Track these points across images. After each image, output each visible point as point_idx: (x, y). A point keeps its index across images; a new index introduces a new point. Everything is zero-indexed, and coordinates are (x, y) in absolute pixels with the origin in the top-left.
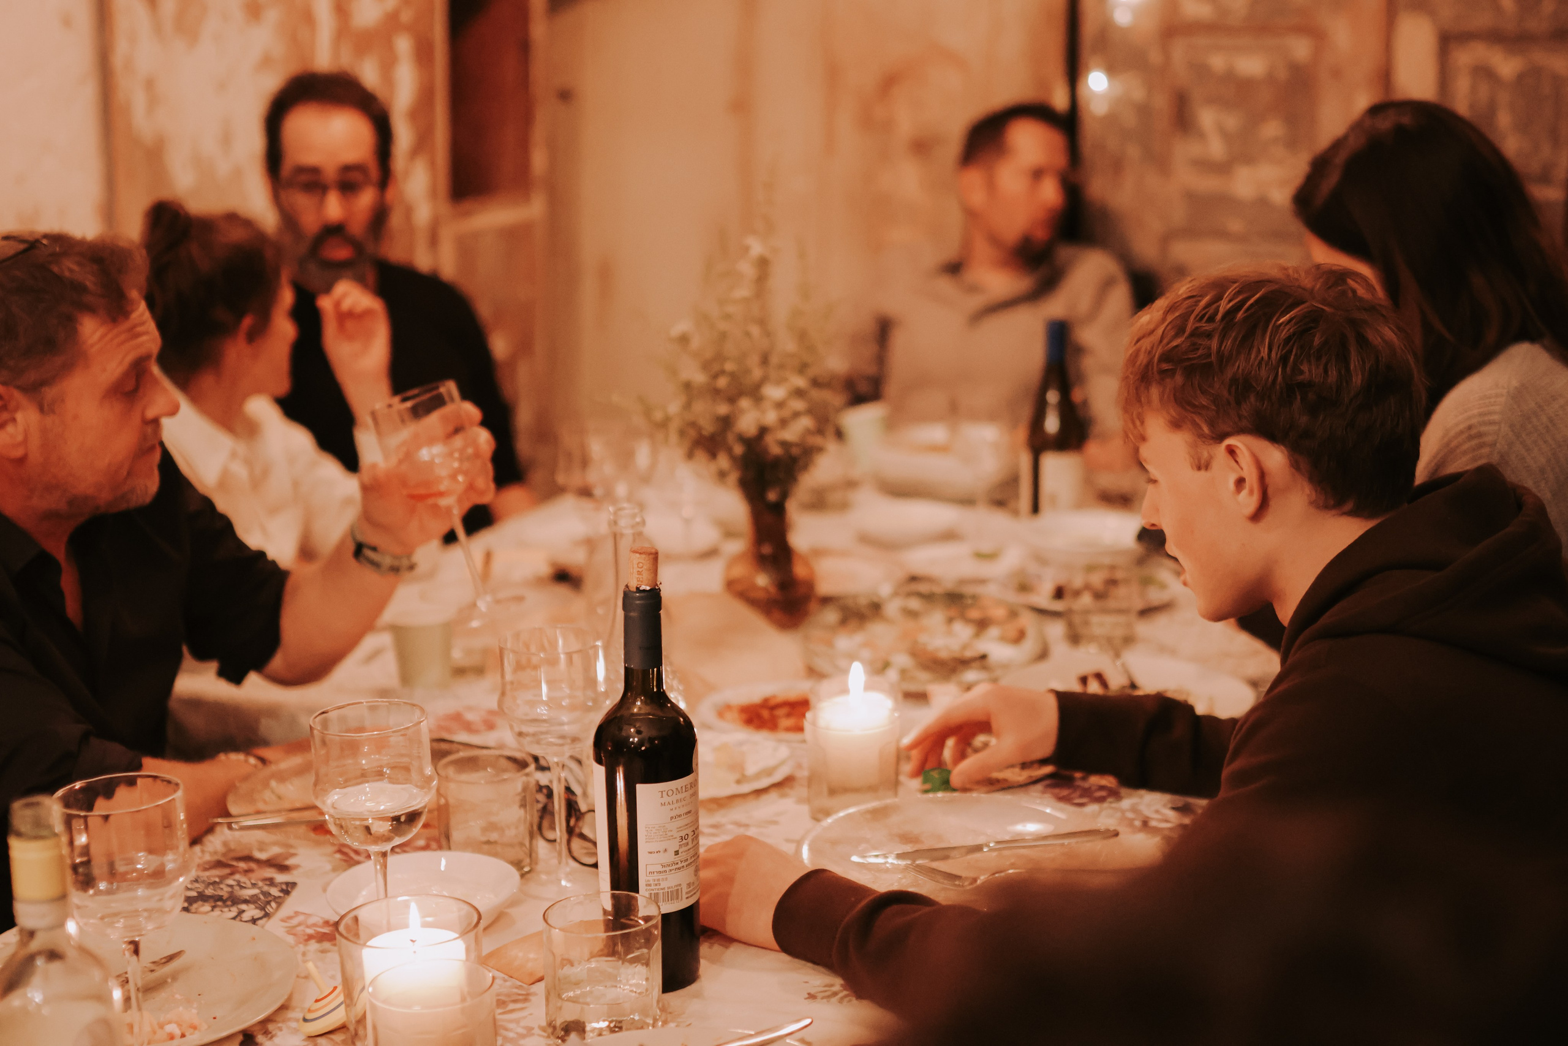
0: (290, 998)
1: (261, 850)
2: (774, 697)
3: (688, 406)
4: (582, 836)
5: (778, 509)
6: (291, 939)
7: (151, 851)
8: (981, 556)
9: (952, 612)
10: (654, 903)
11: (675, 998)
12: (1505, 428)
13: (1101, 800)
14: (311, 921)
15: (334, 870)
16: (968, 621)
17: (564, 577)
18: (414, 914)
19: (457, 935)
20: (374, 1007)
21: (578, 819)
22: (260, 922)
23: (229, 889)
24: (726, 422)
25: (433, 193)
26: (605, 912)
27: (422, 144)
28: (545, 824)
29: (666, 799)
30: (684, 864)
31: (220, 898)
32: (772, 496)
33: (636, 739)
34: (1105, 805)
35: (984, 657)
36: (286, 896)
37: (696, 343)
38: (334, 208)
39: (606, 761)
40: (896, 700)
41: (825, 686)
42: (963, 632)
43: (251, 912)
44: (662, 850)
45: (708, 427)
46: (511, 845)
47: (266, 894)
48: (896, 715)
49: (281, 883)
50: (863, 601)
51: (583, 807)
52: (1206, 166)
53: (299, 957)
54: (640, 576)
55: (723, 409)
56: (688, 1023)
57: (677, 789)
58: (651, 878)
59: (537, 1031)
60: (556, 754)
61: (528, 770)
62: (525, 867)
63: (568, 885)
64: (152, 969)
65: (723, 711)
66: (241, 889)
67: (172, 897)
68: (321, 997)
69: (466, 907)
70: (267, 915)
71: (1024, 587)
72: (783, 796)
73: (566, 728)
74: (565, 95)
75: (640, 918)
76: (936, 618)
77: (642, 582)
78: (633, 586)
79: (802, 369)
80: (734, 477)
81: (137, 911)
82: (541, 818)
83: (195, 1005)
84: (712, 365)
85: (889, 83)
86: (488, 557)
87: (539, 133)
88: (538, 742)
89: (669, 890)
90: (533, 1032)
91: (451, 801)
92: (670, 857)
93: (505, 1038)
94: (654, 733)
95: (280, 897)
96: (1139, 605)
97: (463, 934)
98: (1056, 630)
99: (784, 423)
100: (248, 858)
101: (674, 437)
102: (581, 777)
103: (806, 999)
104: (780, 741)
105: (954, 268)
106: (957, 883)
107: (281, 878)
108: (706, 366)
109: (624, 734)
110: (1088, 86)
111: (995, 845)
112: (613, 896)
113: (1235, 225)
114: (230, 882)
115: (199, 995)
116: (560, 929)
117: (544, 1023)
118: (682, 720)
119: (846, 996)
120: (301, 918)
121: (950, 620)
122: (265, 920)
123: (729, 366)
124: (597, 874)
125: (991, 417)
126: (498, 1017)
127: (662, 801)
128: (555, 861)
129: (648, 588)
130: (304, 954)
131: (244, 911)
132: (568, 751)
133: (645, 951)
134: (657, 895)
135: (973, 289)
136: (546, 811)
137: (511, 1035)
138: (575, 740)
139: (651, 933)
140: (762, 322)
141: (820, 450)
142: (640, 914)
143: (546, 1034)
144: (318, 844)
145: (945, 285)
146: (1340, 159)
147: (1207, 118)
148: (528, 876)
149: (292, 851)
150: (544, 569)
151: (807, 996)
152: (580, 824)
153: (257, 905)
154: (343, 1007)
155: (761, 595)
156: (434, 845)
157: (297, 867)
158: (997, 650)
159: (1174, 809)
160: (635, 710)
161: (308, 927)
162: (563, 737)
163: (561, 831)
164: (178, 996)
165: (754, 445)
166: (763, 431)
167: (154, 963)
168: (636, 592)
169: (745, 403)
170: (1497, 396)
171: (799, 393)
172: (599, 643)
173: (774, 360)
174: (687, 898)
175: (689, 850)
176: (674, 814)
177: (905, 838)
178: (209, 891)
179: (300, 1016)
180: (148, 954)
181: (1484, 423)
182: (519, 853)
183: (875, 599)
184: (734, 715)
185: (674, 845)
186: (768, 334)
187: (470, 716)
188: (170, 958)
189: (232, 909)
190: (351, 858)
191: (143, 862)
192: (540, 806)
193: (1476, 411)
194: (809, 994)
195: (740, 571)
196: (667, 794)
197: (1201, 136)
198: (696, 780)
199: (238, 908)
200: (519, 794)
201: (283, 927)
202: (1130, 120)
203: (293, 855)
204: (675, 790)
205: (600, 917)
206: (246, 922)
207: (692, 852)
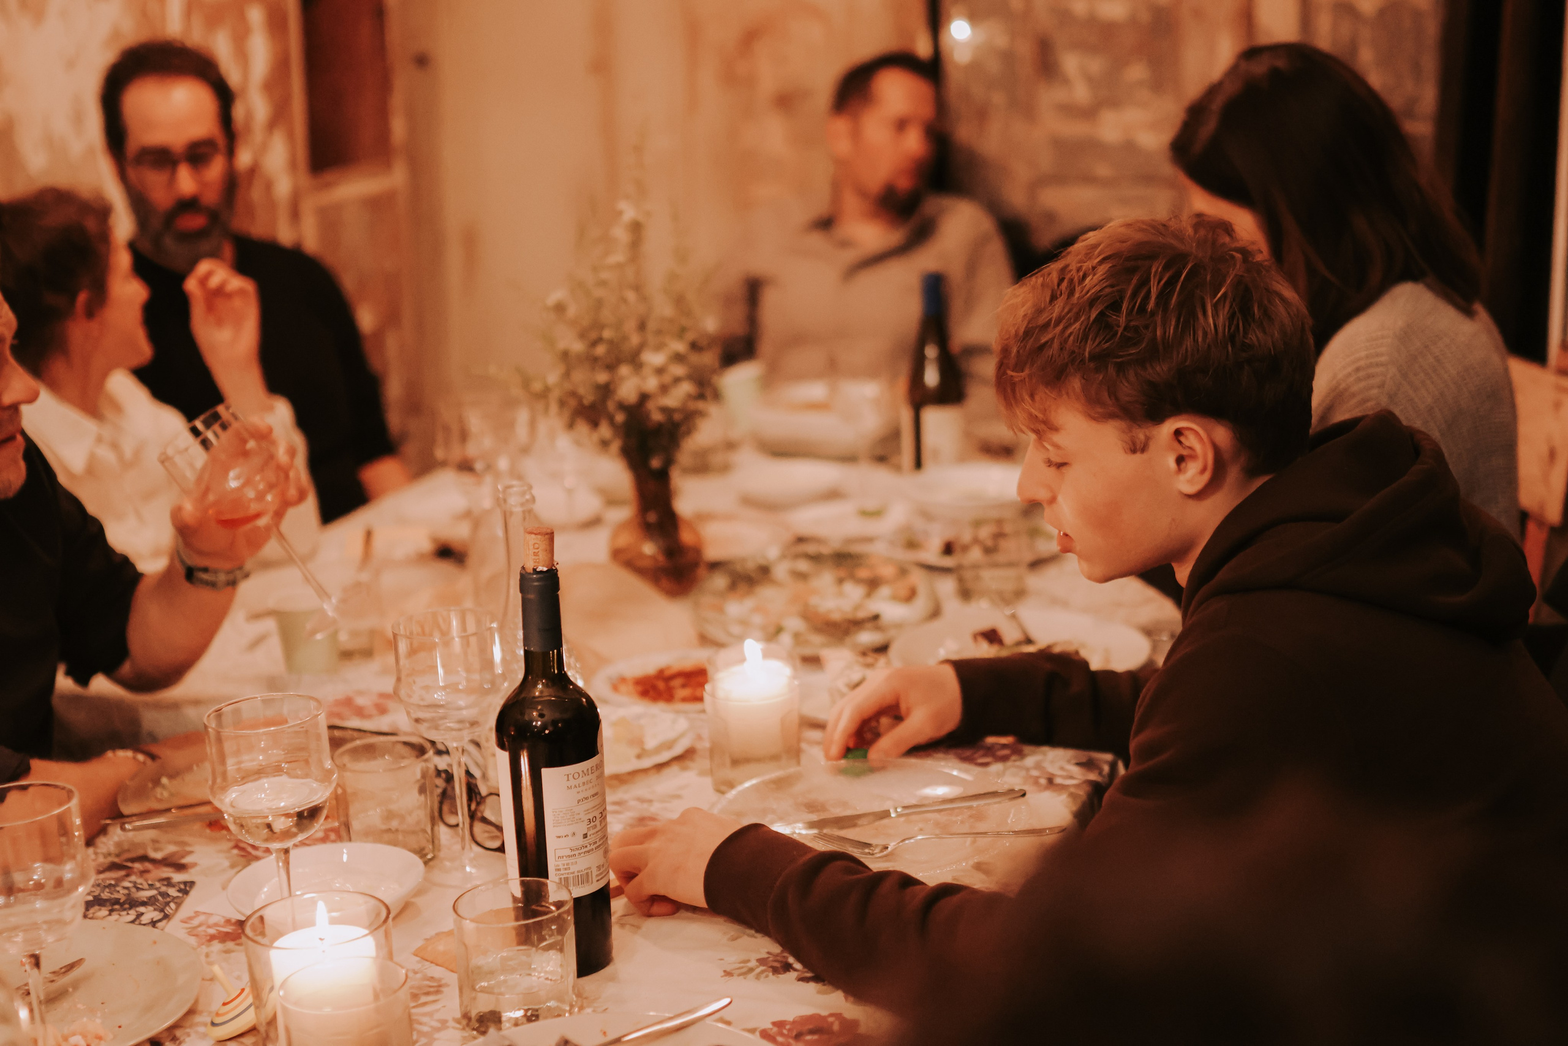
0: (196, 1002)
1: (156, 850)
2: (668, 668)
3: (567, 375)
4: (484, 820)
5: (663, 476)
6: (193, 941)
7: (47, 859)
8: (866, 514)
9: (842, 573)
10: (565, 888)
11: (590, 982)
12: (1393, 370)
13: (1004, 759)
14: (213, 920)
15: (232, 866)
16: (858, 581)
17: (447, 552)
18: (322, 912)
19: (366, 932)
20: (285, 1010)
21: (478, 804)
22: (159, 925)
23: (126, 892)
24: (606, 390)
25: (293, 165)
26: (515, 899)
27: (279, 116)
28: (445, 808)
29: (572, 782)
30: (593, 847)
31: (117, 902)
32: (656, 463)
33: (539, 723)
34: (1009, 763)
35: (876, 617)
36: (185, 896)
37: (572, 311)
38: (186, 182)
39: (509, 745)
40: (794, 668)
41: (723, 655)
42: (854, 592)
43: (150, 914)
44: (570, 834)
45: (589, 398)
46: (414, 832)
47: (165, 895)
48: (796, 682)
49: (179, 883)
50: (751, 565)
51: (484, 790)
52: (1070, 110)
53: (203, 958)
54: (537, 557)
55: (602, 377)
56: (605, 1008)
57: (583, 771)
58: (559, 863)
59: (451, 1023)
60: (455, 739)
61: (426, 756)
62: (428, 855)
63: (473, 871)
64: (52, 979)
65: (617, 684)
66: (138, 891)
67: (73, 906)
68: (228, 1000)
69: (373, 902)
70: (166, 917)
71: (912, 544)
72: (685, 769)
73: (465, 712)
74: (422, 61)
75: (551, 904)
76: (826, 579)
77: (538, 562)
78: (530, 567)
79: (681, 332)
80: (616, 446)
81: (36, 924)
82: (441, 803)
83: (99, 1014)
84: (591, 334)
85: (750, 38)
86: (369, 535)
87: (398, 100)
88: (437, 728)
89: (579, 874)
90: (448, 1024)
91: (349, 790)
92: (579, 841)
93: (421, 1033)
94: (557, 715)
95: (178, 897)
96: (1029, 557)
97: (373, 929)
98: (947, 586)
99: (664, 389)
100: (144, 858)
101: (554, 408)
102: (480, 760)
103: (722, 977)
104: (678, 712)
105: (826, 224)
106: (867, 851)
107: (178, 877)
108: (582, 336)
109: (527, 718)
110: (951, 34)
111: (902, 811)
112: (523, 883)
113: (1103, 170)
114: (126, 884)
115: (102, 1003)
116: (472, 920)
117: (458, 1015)
118: (584, 700)
119: (762, 972)
120: (202, 918)
121: (840, 581)
122: (164, 922)
123: (607, 334)
124: (505, 860)
125: (870, 372)
126: (413, 1011)
127: (569, 784)
128: (458, 847)
129: (545, 569)
130: (207, 955)
131: (142, 914)
132: (467, 735)
133: (559, 938)
134: (567, 879)
135: (845, 244)
136: (446, 796)
137: (425, 1029)
138: (474, 724)
139: (564, 921)
140: (637, 288)
141: (701, 414)
142: (551, 900)
143: (460, 1027)
144: (214, 840)
145: (816, 240)
146: (1217, 105)
147: (1071, 63)
148: (431, 863)
149: (188, 849)
150: (427, 546)
151: (723, 974)
152: (482, 807)
153: (156, 907)
154: (252, 1009)
155: (646, 563)
156: (333, 836)
157: (194, 865)
158: (890, 610)
159: (1078, 764)
160: (537, 694)
161: (209, 927)
162: (461, 721)
163: (463, 815)
164: (79, 1006)
165: (636, 412)
166: (644, 397)
167: (54, 973)
168: (533, 574)
169: (624, 370)
170: (1383, 337)
171: (678, 358)
172: (494, 625)
173: (652, 325)
174: (598, 881)
175: (597, 832)
176: (580, 796)
177: (811, 807)
178: (106, 895)
179: (208, 1020)
180: (47, 965)
181: (1371, 365)
182: (423, 841)
183: (763, 562)
184: (631, 688)
185: (583, 828)
186: (644, 298)
187: (360, 701)
188: (71, 967)
189: (130, 912)
190: (249, 853)
191: (39, 872)
192: (439, 791)
193: (1363, 354)
194: (725, 971)
195: (626, 539)
196: (574, 778)
197: (1066, 81)
198: (602, 761)
199: (137, 912)
200: (418, 781)
201: (183, 928)
202: (994, 66)
203: (191, 852)
204: (581, 773)
205: (510, 904)
206: (144, 925)
207: (600, 834)
